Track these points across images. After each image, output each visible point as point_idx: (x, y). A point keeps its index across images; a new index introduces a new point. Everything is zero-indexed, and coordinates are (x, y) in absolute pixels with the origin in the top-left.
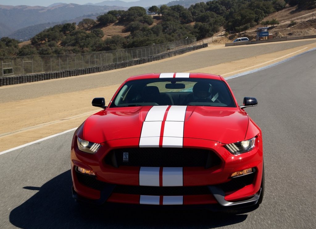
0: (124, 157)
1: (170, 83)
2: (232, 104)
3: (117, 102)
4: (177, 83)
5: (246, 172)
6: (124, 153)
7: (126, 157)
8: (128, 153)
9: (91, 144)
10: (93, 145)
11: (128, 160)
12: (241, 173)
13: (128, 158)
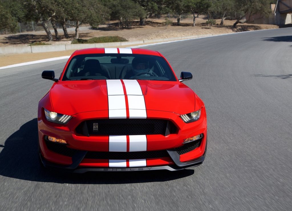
0: (94, 127)
1: (116, 58)
2: (173, 78)
3: (68, 75)
4: (122, 58)
5: (196, 138)
6: (94, 124)
7: (96, 127)
8: (97, 124)
9: (60, 115)
10: (63, 117)
11: (97, 129)
12: (191, 139)
13: (97, 128)
